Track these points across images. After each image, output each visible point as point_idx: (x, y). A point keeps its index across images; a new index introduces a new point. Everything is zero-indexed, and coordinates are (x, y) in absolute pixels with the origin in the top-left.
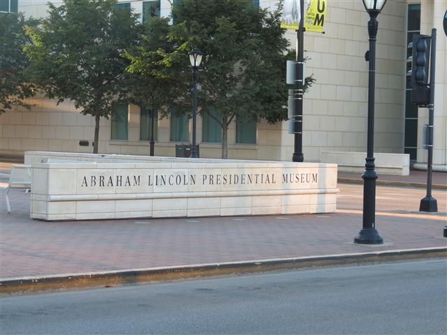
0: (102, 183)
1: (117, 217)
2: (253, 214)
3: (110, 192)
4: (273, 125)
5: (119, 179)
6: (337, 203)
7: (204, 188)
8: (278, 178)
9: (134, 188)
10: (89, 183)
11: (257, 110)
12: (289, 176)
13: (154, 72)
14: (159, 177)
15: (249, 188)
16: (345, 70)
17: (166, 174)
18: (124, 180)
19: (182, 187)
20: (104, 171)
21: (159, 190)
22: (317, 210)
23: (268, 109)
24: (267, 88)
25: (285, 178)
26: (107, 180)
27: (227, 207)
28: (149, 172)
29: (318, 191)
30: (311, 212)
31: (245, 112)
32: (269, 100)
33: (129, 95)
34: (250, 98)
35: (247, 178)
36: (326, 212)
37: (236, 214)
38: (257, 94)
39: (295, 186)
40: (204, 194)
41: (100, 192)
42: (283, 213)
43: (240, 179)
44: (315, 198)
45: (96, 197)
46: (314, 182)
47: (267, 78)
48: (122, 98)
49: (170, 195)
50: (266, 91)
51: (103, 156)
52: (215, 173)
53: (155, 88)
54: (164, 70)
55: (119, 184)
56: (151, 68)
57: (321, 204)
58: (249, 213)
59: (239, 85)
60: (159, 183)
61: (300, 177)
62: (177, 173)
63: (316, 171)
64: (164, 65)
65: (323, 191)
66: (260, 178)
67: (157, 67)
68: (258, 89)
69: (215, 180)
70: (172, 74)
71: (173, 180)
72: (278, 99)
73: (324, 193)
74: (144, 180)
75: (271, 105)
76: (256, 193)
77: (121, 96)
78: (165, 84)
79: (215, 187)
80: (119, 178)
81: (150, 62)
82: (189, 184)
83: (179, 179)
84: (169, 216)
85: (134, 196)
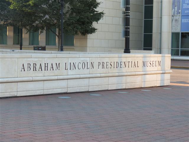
0: (35, 69)
1: (45, 93)
2: (127, 88)
3: (41, 75)
4: (84, 36)
5: (46, 66)
6: (171, 79)
7: (99, 71)
8: (140, 64)
9: (56, 72)
10: (26, 69)
11: (77, 29)
12: (146, 62)
13: (24, 9)
14: (72, 64)
15: (125, 70)
16: (116, 9)
17: (76, 61)
18: (50, 66)
19: (86, 71)
20: (36, 59)
21: (72, 73)
22: (160, 84)
23: (83, 28)
24: (83, 17)
25: (144, 64)
26: (38, 67)
27: (112, 84)
28: (65, 60)
29: (161, 72)
30: (157, 86)
31: (71, 29)
32: (83, 23)
33: (9, 21)
34: (74, 22)
35: (123, 64)
36: (165, 85)
37: (117, 88)
38: (78, 20)
39: (149, 69)
40: (99, 75)
41: (34, 75)
42: (143, 87)
43: (119, 64)
44: (159, 77)
45: (31, 79)
46: (159, 66)
47: (82, 12)
48: (5, 23)
49: (78, 76)
50: (82, 18)
51: (14, 51)
52: (105, 60)
53: (24, 17)
54: (30, 7)
55: (46, 69)
56: (22, 7)
57: (162, 80)
58: (124, 87)
59: (68, 15)
60: (72, 68)
61: (151, 63)
62: (83, 60)
63: (160, 59)
64: (29, 5)
65: (164, 72)
66: (130, 64)
67: (26, 6)
68: (78, 18)
69: (105, 65)
70: (34, 9)
71: (80, 66)
72: (88, 23)
73: (164, 73)
74: (62, 66)
75: (85, 26)
76: (129, 74)
77: (5, 22)
78: (29, 15)
79: (105, 70)
80: (46, 64)
81: (22, 3)
82: (90, 68)
83: (84, 65)
84: (78, 91)
85: (56, 78)
